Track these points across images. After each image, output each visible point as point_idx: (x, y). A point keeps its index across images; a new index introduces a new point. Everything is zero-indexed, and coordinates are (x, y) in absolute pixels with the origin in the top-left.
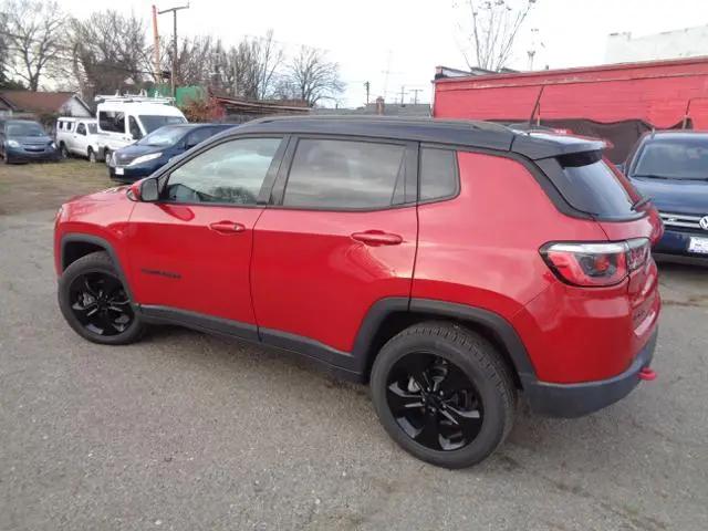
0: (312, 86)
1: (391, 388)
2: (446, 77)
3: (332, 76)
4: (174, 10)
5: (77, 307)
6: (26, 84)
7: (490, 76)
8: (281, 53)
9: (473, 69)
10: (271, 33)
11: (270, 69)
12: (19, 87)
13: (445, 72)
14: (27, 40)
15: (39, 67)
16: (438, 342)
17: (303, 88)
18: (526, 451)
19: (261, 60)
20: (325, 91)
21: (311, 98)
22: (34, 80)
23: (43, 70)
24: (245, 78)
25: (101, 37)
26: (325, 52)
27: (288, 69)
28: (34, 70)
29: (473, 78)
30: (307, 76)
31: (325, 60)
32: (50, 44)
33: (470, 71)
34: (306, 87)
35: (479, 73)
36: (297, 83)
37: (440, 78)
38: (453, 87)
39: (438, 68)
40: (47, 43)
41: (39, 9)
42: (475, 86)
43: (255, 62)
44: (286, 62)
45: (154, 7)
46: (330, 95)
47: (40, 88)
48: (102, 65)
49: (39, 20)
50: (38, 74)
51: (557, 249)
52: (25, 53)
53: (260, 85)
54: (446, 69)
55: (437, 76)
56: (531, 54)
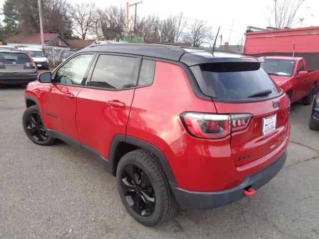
0: (199, 37)
1: (123, 180)
2: (252, 31)
3: (209, 33)
4: (136, 4)
5: (29, 128)
6: (81, 37)
7: (276, 31)
8: (186, 22)
9: (267, 28)
10: (182, 14)
11: (180, 30)
12: (78, 38)
13: (251, 29)
14: (83, 19)
15: (86, 30)
16: (138, 160)
17: (195, 38)
18: (192, 223)
19: (177, 26)
20: (205, 40)
21: (198, 43)
22: (84, 36)
23: (87, 32)
24: (169, 34)
25: (109, 18)
26: (206, 22)
27: (188, 30)
28: (84, 31)
29: (267, 32)
30: (197, 33)
31: (206, 26)
32: (91, 21)
33: (266, 28)
34: (196, 38)
35: (270, 29)
36: (192, 36)
37: (249, 32)
38: (255, 36)
39: (248, 27)
40: (90, 20)
41: (88, 6)
42: (266, 36)
43: (174, 27)
44: (188, 27)
45: (128, 3)
46: (208, 41)
47: (86, 39)
48: (109, 29)
49: (88, 11)
50: (86, 33)
51: (189, 116)
52: (82, 25)
53: (175, 37)
54: (252, 27)
55: (248, 31)
56: (302, 20)
